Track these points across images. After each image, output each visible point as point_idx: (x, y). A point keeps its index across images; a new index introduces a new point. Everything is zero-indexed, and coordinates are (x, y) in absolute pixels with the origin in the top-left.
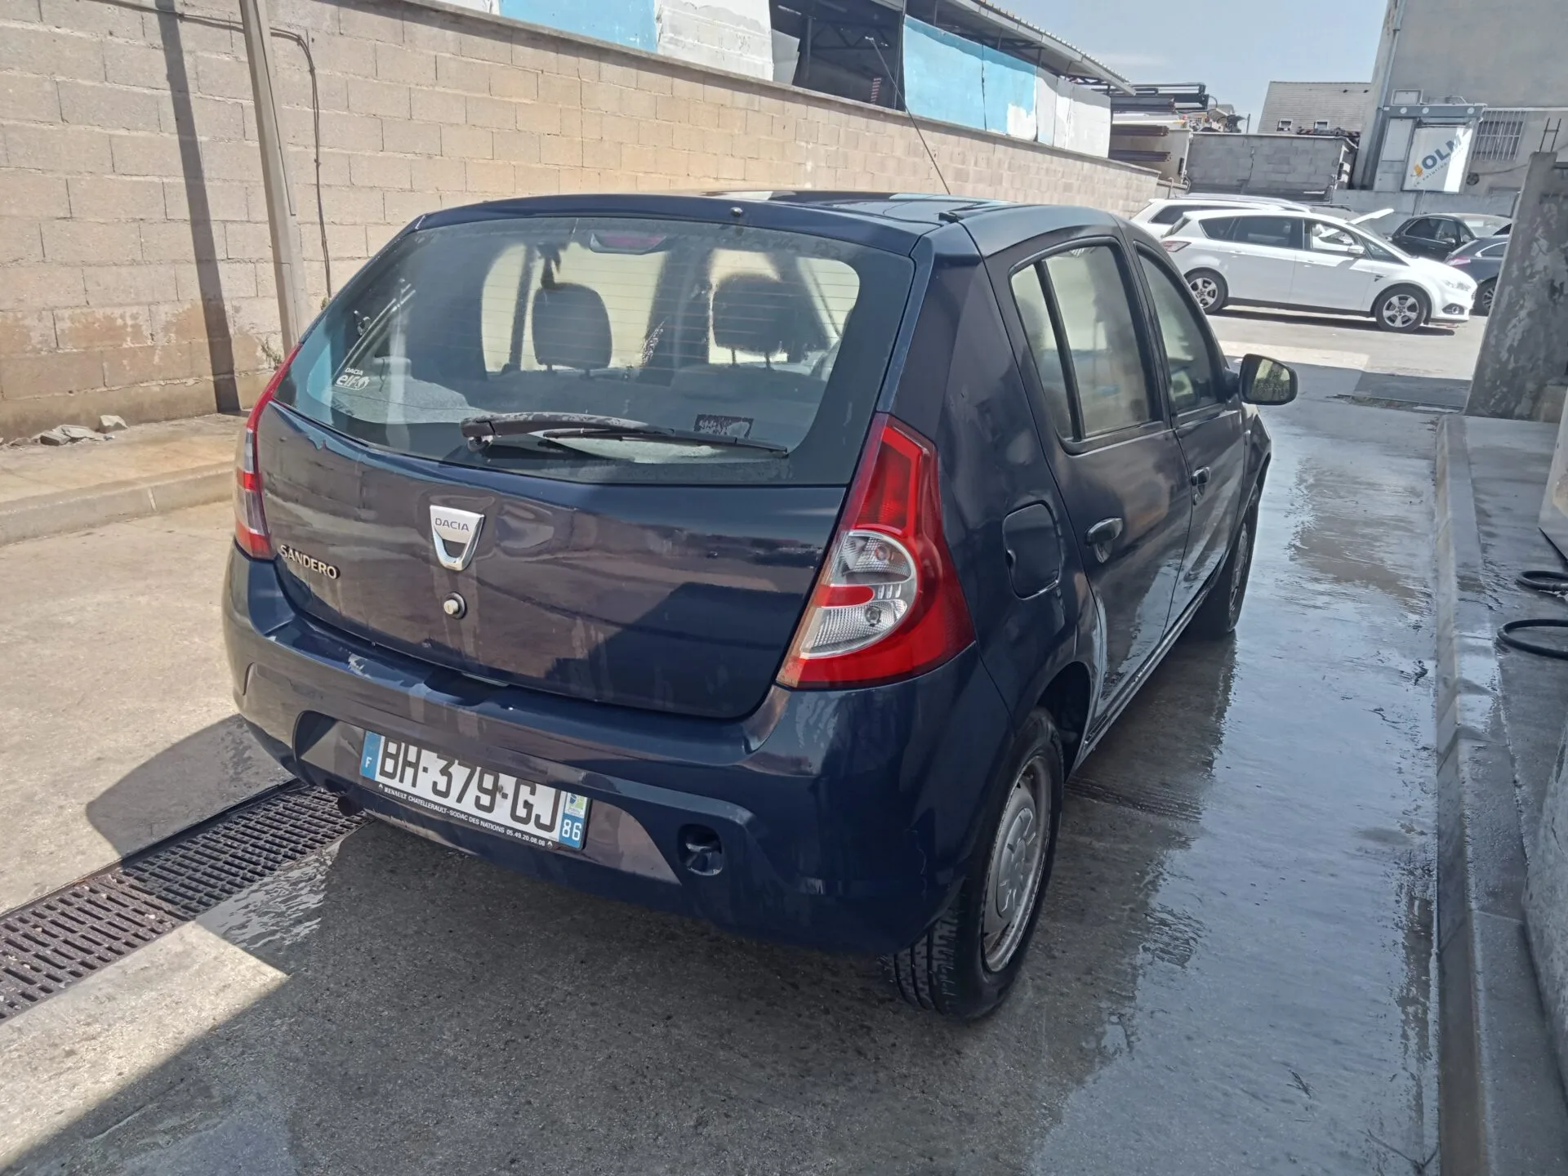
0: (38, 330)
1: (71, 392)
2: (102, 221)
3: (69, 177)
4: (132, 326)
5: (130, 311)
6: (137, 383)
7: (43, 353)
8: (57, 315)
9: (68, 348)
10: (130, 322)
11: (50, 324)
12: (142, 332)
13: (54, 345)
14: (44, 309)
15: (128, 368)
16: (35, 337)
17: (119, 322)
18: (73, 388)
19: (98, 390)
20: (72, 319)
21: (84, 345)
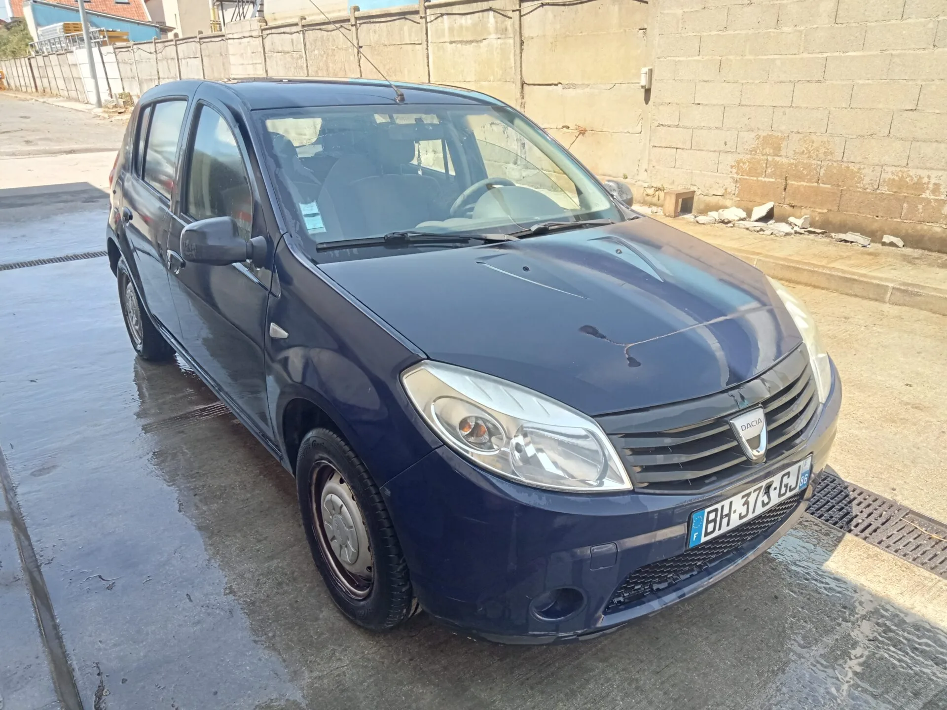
0: (869, 176)
1: (877, 217)
2: (937, 111)
3: (924, 83)
4: (935, 184)
5: (934, 174)
6: (924, 222)
7: (868, 190)
8: (884, 170)
9: (884, 190)
10: (933, 181)
11: (878, 174)
12: (940, 189)
13: (876, 187)
14: (878, 165)
15: (921, 211)
16: (867, 180)
17: (925, 180)
18: (880, 214)
19: (895, 220)
20: (893, 173)
21: (895, 190)
